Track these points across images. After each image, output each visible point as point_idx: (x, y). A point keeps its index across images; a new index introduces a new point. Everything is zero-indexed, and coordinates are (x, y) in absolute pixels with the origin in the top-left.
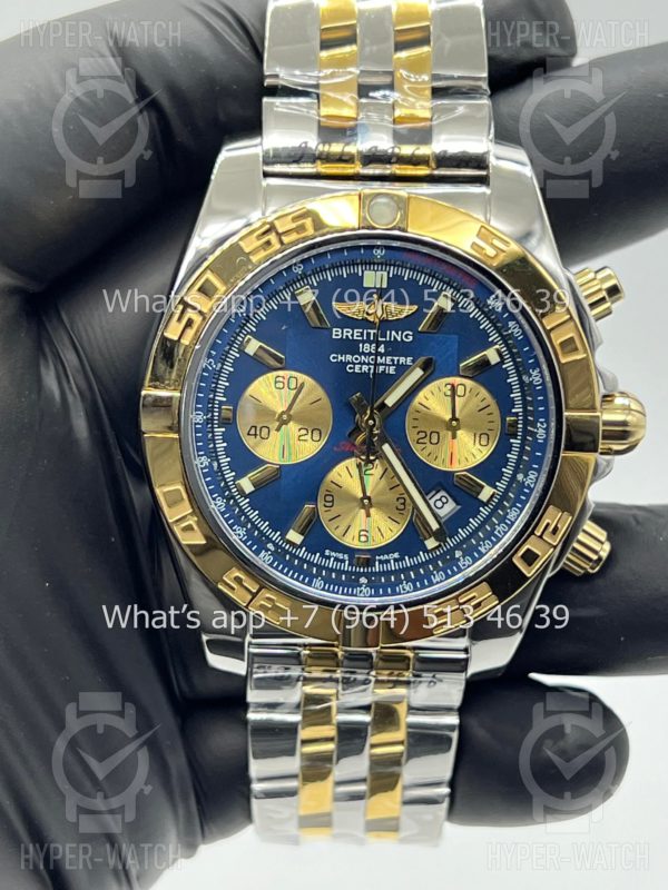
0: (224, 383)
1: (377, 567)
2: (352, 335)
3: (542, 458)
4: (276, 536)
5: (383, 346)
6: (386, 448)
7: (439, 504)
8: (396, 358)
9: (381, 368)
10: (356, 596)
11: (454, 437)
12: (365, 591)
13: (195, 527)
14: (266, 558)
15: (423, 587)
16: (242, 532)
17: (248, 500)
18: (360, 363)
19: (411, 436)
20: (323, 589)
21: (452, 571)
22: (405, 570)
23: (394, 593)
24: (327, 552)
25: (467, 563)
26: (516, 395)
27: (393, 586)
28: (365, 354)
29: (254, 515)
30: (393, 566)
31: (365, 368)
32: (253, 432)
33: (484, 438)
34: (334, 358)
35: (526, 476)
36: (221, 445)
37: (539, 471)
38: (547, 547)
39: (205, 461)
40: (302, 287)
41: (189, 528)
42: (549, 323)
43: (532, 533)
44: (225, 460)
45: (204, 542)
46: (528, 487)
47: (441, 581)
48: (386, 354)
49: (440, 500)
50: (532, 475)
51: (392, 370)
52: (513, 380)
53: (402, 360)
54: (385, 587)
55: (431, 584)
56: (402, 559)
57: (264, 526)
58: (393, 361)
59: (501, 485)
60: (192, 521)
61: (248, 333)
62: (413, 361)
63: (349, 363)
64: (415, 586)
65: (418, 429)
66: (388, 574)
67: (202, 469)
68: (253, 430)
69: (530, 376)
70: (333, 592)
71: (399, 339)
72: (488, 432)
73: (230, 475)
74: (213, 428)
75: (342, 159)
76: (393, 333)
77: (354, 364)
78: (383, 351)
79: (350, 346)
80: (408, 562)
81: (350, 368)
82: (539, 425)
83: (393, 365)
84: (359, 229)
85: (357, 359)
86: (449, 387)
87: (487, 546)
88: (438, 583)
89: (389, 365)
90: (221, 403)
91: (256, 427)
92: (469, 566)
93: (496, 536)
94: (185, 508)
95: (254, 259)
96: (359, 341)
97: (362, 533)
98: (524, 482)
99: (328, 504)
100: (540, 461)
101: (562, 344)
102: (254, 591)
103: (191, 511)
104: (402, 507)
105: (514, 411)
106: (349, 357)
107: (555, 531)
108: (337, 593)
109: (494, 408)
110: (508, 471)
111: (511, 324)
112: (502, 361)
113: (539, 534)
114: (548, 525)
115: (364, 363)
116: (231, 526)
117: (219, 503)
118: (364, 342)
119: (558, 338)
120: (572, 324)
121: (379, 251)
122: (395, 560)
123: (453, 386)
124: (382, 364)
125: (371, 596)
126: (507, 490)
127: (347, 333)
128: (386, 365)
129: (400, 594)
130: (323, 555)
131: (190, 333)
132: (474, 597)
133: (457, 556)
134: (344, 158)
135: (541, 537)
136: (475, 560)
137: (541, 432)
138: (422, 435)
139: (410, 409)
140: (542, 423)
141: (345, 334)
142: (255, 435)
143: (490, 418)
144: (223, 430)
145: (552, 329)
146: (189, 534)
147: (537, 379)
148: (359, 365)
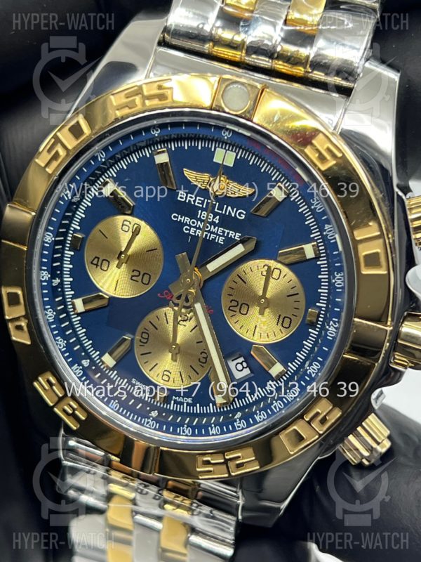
0: (80, 214)
1: (172, 406)
2: (194, 201)
3: (327, 354)
4: (95, 355)
5: (218, 217)
6: (198, 307)
7: (240, 367)
8: (227, 231)
9: (213, 236)
10: (143, 425)
11: (262, 313)
12: (151, 423)
13: (25, 328)
14: (78, 371)
15: (200, 435)
16: (63, 343)
17: (79, 318)
18: (195, 227)
19: (225, 303)
20: (117, 412)
21: (228, 428)
22: (193, 416)
23: (175, 432)
24: (134, 381)
25: (241, 425)
26: (323, 291)
27: (176, 426)
28: (202, 221)
29: (81, 331)
30: (185, 409)
31: (199, 233)
32: (95, 262)
33: (287, 321)
34: (175, 217)
35: (310, 365)
36: (68, 266)
37: (322, 364)
38: (314, 433)
39: (46, 275)
40: (161, 148)
41: (19, 328)
42: (359, 235)
43: (301, 417)
44: (68, 279)
45: (29, 343)
46: (310, 376)
47: (217, 435)
48: (219, 225)
49: (241, 363)
50: (316, 366)
51: (221, 240)
52: (323, 276)
53: (232, 234)
54: (168, 425)
55: (207, 434)
56: (194, 405)
57: (88, 343)
58: (224, 232)
59: (293, 367)
60: (23, 324)
61: (109, 177)
62: (240, 237)
63: (186, 224)
64: (194, 432)
65: (232, 298)
66: (177, 414)
67: (41, 281)
68: (96, 260)
69: (334, 277)
70: (125, 416)
71: (233, 215)
72: (292, 317)
73: (69, 293)
74: (63, 249)
75: (231, 45)
76: (229, 208)
77: (191, 226)
78: (217, 222)
79: (191, 211)
80: (198, 409)
81: (186, 229)
82: (331, 323)
83: (223, 236)
84: (211, 109)
85: (193, 223)
86: (266, 267)
87: (262, 417)
88: (213, 435)
89: (220, 236)
90: (75, 230)
91: (98, 258)
92: (243, 429)
93: (271, 410)
94: (20, 311)
95: (119, 114)
96: (199, 208)
97: (165, 373)
98: (307, 370)
99: (143, 340)
100: (325, 355)
101: (366, 256)
102: (61, 395)
103: (23, 313)
104: (204, 361)
105: (318, 304)
106: (187, 220)
107: (323, 421)
108: (128, 418)
109: (302, 297)
110: (301, 356)
111: (327, 227)
112: (317, 258)
113: (307, 420)
114: (318, 414)
115: (199, 228)
116: (55, 336)
117: (50, 314)
118: (203, 209)
119: (364, 251)
120: (381, 241)
121: (227, 133)
122: (188, 404)
123: (269, 267)
124: (214, 233)
125: (155, 429)
126: (296, 372)
127: (191, 198)
128: (217, 234)
129: (179, 434)
130: (129, 382)
131: (55, 164)
132: (239, 457)
133: (236, 417)
134: (232, 45)
135: (309, 422)
136: (249, 425)
137: (332, 329)
138: (235, 304)
139: (230, 278)
140: (334, 322)
141: (188, 198)
142: (97, 265)
143: (296, 305)
144: (72, 253)
145: (361, 241)
146: (19, 333)
147: (339, 282)
148: (194, 228)
